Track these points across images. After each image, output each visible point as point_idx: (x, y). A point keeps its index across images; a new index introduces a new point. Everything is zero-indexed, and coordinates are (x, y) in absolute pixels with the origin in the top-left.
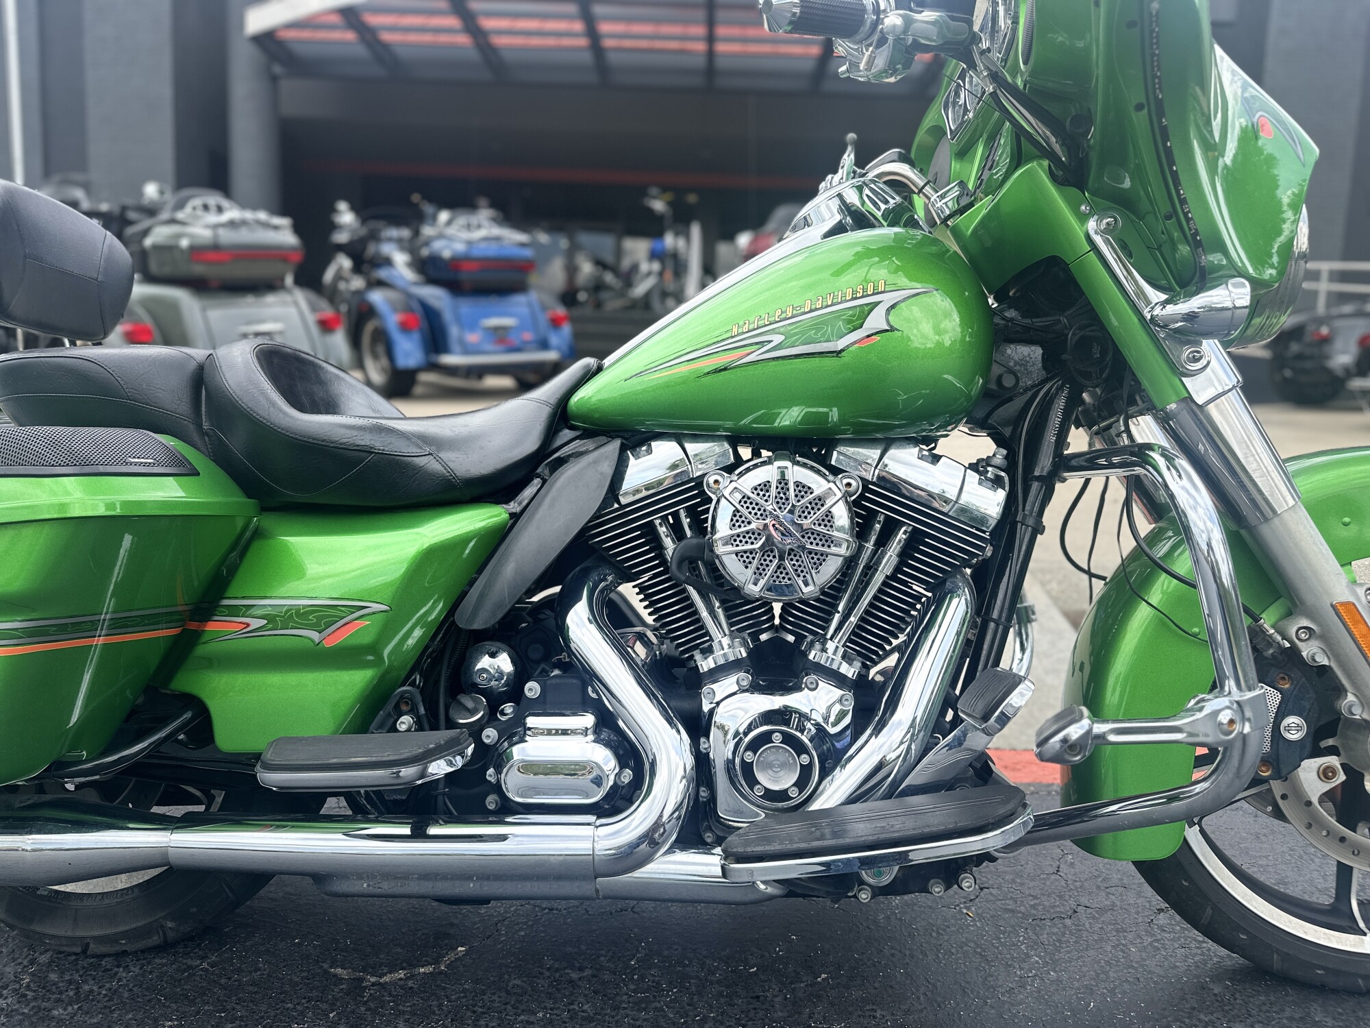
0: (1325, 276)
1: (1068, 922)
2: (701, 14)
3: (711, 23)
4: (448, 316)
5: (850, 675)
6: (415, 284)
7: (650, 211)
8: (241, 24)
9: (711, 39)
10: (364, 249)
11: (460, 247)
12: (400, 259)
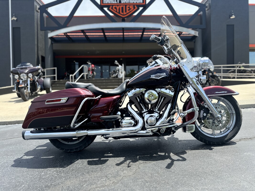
0: (222, 67)
8: (47, 36)
9: (123, 35)
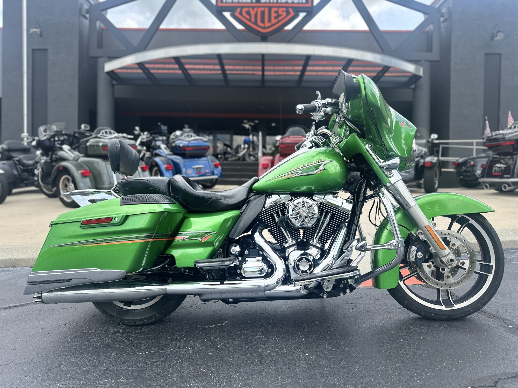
1: (376, 311)
2: (260, 63)
3: (263, 66)
4: (181, 165)
5: (319, 247)
6: (170, 155)
7: (245, 127)
8: (103, 68)
9: (263, 70)
10: (151, 143)
11: (186, 143)
12: (163, 146)
